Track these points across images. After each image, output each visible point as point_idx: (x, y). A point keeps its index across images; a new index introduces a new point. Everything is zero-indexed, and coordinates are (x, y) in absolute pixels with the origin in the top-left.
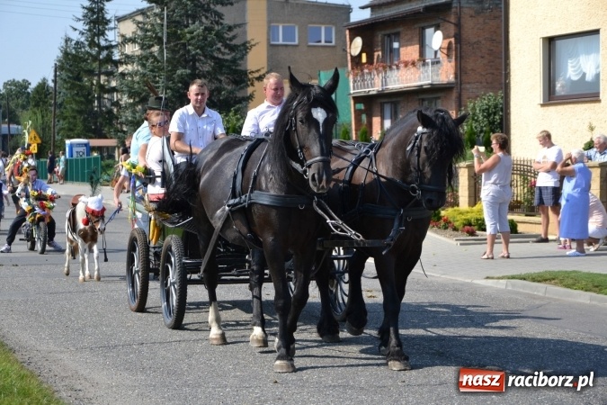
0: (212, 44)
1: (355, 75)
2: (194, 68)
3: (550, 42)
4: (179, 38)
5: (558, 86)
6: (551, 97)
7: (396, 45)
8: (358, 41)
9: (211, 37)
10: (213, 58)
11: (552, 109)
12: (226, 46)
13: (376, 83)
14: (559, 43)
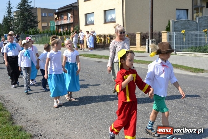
0: (30, 16)
1: (56, 21)
2: (27, 21)
3: (86, 15)
4: (24, 15)
5: (88, 22)
6: (86, 24)
7: (63, 16)
8: (56, 15)
9: (29, 15)
10: (30, 19)
11: (86, 26)
12: (32, 16)
13: (59, 23)
14: (87, 15)
